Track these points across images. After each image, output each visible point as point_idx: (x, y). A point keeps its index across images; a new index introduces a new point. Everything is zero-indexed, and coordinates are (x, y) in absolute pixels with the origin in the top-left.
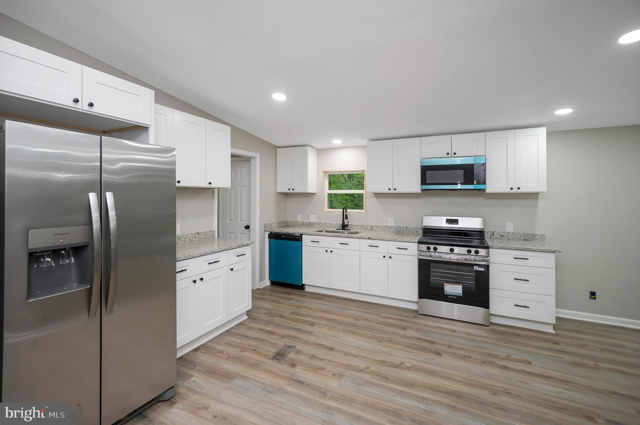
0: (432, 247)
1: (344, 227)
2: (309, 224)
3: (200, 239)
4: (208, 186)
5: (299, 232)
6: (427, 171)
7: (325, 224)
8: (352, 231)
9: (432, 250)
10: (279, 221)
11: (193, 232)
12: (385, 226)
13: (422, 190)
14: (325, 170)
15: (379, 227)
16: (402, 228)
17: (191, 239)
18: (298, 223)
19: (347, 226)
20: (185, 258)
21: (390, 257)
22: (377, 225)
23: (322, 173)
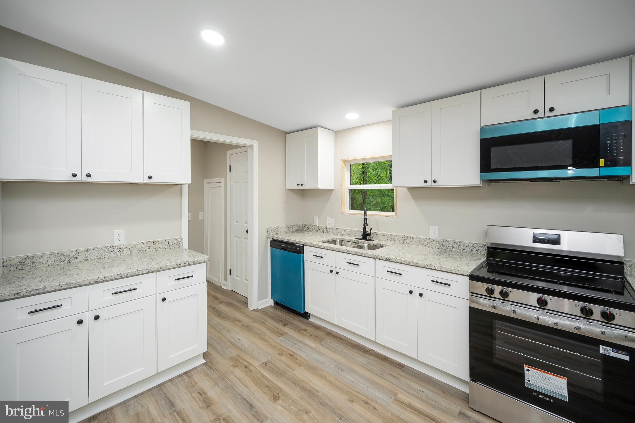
0: (498, 289)
1: (366, 236)
2: (325, 230)
3: (156, 249)
4: (147, 180)
5: (300, 242)
6: (492, 148)
7: (344, 230)
8: (376, 242)
9: (497, 294)
10: (289, 225)
11: (145, 241)
12: (425, 237)
13: (483, 181)
14: (344, 159)
15: (415, 240)
16: (451, 243)
17: (142, 249)
18: (314, 227)
19: (369, 234)
20: (58, 288)
21: (421, 295)
22: (412, 236)
23: (341, 163)
